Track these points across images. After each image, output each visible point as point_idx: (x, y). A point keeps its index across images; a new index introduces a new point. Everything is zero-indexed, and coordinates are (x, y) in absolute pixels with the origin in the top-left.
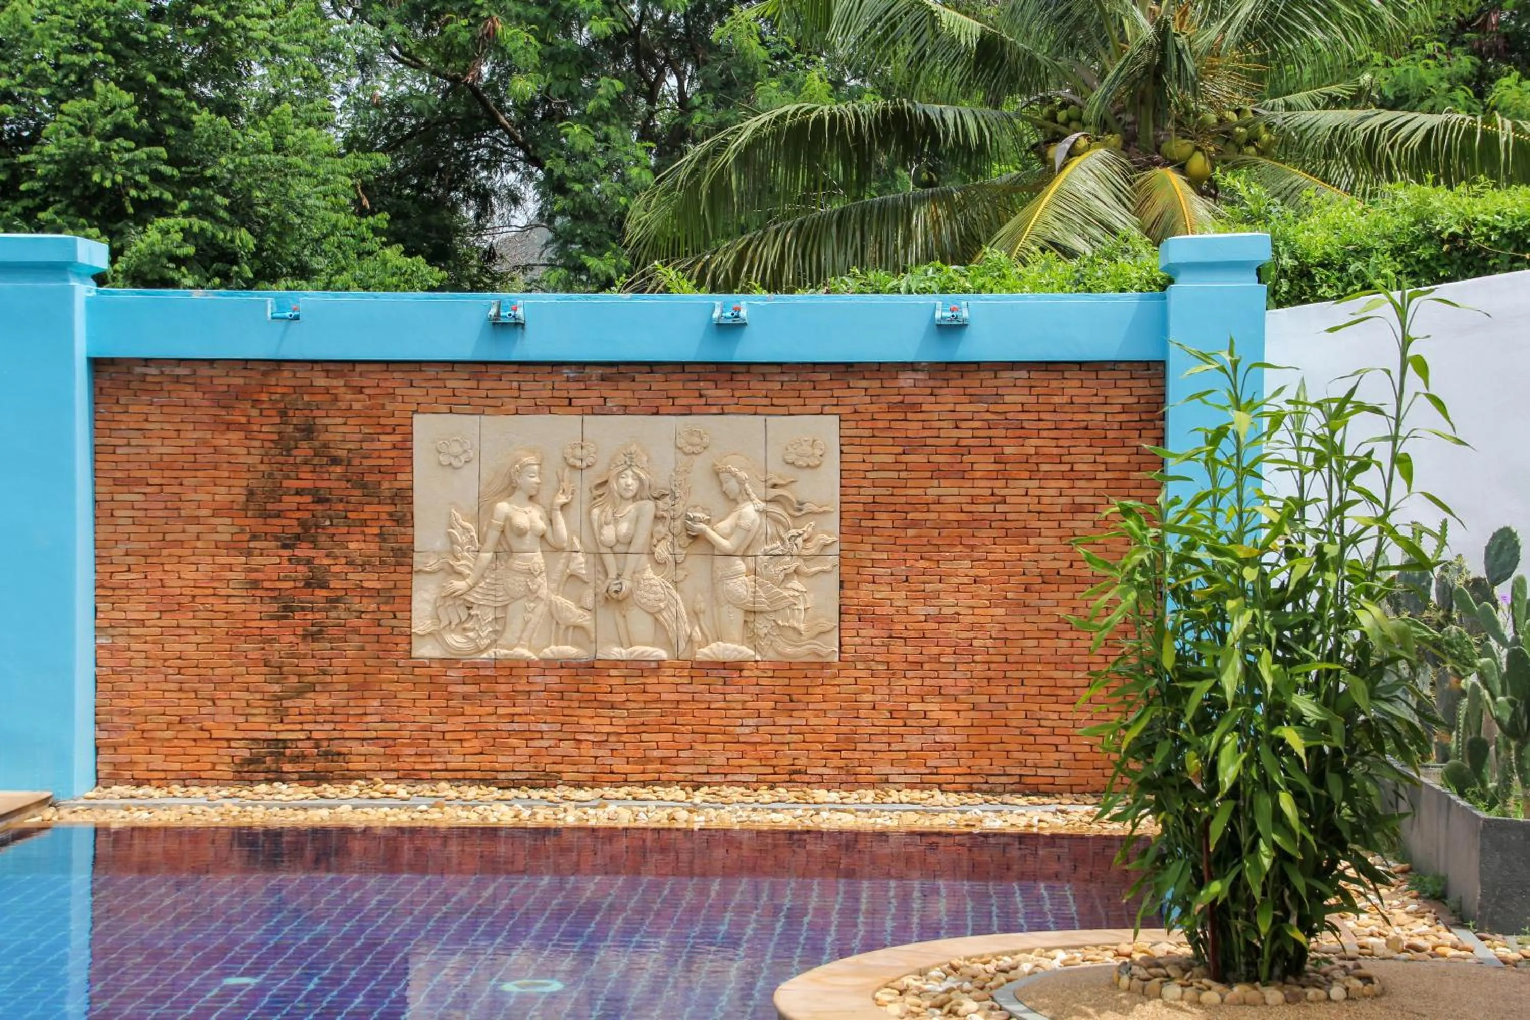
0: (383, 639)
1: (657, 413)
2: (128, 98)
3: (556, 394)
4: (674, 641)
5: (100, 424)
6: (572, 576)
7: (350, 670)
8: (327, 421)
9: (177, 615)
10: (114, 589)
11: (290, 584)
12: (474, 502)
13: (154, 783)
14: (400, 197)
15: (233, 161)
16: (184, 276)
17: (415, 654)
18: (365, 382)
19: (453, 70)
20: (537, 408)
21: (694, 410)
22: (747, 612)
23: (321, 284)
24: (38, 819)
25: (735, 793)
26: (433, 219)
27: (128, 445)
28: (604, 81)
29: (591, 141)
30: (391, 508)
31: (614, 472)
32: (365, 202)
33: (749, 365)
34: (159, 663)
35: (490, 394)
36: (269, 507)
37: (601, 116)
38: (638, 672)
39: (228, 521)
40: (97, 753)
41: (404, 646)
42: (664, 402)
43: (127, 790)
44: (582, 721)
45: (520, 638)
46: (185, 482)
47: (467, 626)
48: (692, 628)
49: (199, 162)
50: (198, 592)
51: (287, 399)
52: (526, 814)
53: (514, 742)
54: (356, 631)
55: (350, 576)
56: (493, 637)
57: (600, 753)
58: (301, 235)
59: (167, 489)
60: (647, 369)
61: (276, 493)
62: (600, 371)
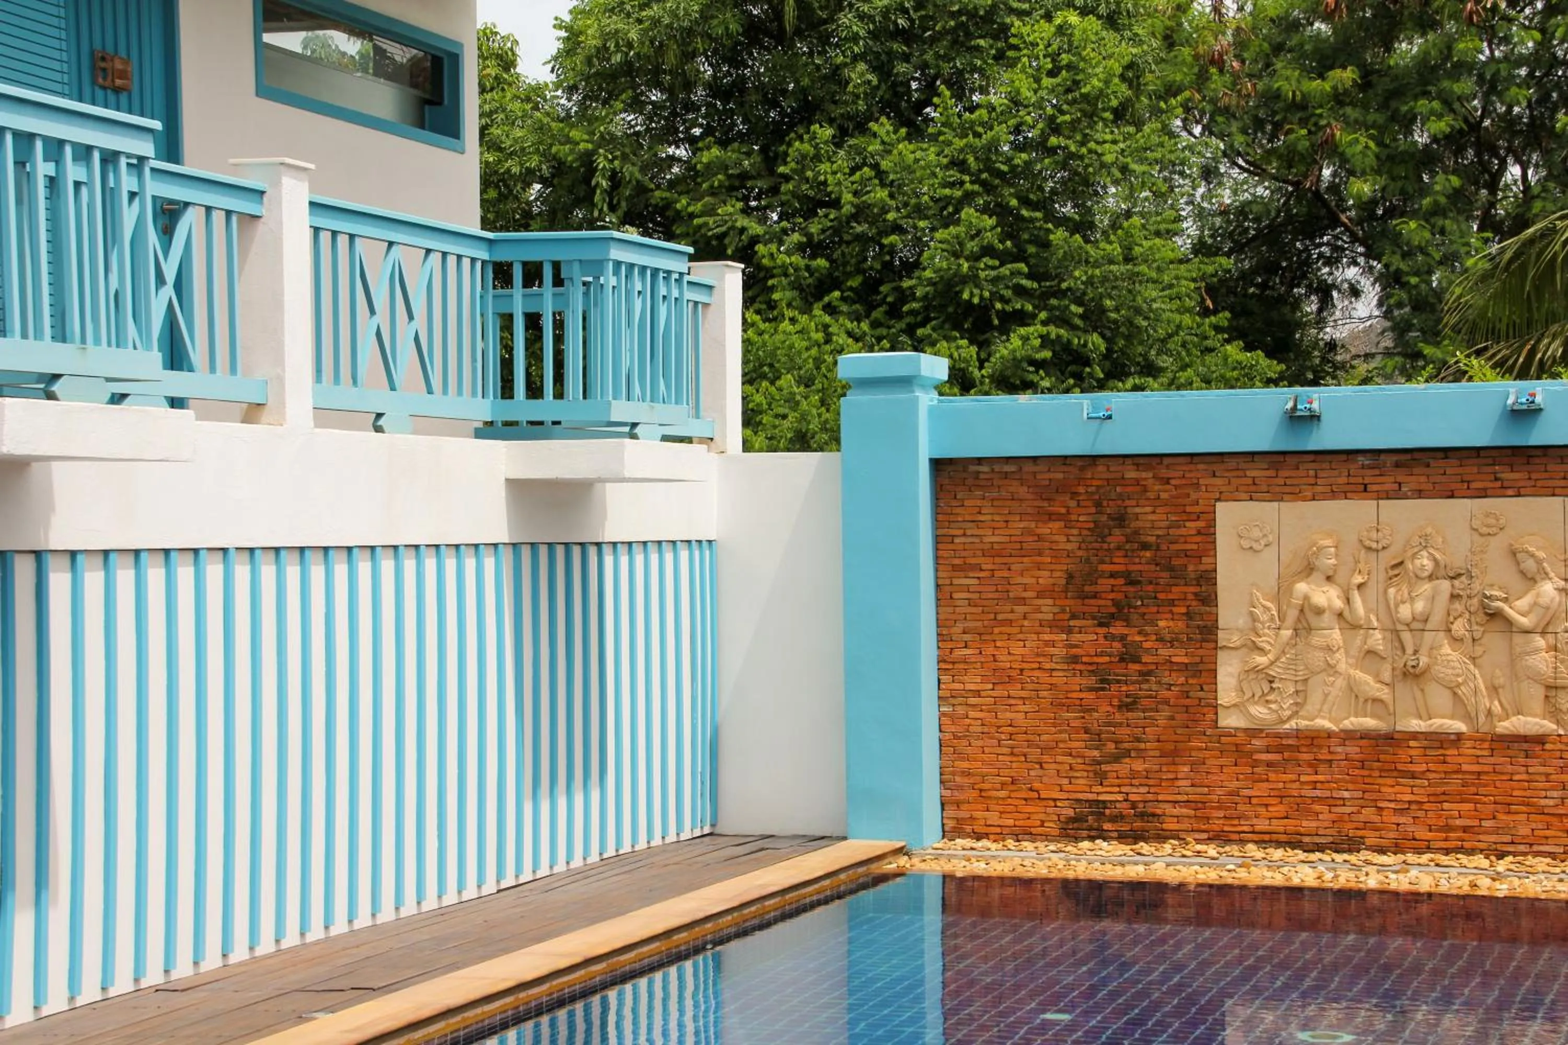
0: (1191, 710)
1: (1452, 497)
2: (990, 222)
3: (1352, 480)
4: (1473, 714)
5: (940, 517)
6: (1369, 652)
7: (1162, 738)
8: (1138, 510)
9: (1008, 686)
10: (954, 663)
11: (1107, 659)
12: (1273, 582)
13: (991, 837)
14: (1245, 295)
15: (1086, 273)
16: (1042, 379)
17: (1222, 723)
18: (1171, 474)
19: (1296, 175)
20: (1333, 495)
21: (1489, 492)
22: (1548, 687)
23: (1165, 380)
24: (894, 866)
25: (1541, 863)
26: (1274, 315)
27: (964, 535)
28: (1440, 177)
29: (1427, 235)
30: (1197, 589)
31: (1409, 553)
32: (1209, 303)
33: (1545, 449)
34: (993, 730)
35: (1288, 482)
36: (1087, 588)
37: (1437, 211)
38: (1438, 744)
39: (1050, 602)
40: (943, 809)
41: (1211, 716)
42: (1459, 486)
43: (968, 843)
44: (1383, 789)
45: (1320, 710)
46: (1013, 567)
47: (1268, 698)
48: (1491, 702)
49: (1057, 276)
50: (1025, 666)
51: (1102, 491)
52: (1329, 876)
53: (1317, 807)
54: (1166, 702)
55: (1160, 652)
56: (1295, 708)
57: (1402, 820)
58: (1148, 336)
59: (997, 574)
60: (1441, 455)
61: (1092, 576)
62: (1395, 458)
